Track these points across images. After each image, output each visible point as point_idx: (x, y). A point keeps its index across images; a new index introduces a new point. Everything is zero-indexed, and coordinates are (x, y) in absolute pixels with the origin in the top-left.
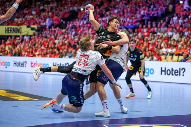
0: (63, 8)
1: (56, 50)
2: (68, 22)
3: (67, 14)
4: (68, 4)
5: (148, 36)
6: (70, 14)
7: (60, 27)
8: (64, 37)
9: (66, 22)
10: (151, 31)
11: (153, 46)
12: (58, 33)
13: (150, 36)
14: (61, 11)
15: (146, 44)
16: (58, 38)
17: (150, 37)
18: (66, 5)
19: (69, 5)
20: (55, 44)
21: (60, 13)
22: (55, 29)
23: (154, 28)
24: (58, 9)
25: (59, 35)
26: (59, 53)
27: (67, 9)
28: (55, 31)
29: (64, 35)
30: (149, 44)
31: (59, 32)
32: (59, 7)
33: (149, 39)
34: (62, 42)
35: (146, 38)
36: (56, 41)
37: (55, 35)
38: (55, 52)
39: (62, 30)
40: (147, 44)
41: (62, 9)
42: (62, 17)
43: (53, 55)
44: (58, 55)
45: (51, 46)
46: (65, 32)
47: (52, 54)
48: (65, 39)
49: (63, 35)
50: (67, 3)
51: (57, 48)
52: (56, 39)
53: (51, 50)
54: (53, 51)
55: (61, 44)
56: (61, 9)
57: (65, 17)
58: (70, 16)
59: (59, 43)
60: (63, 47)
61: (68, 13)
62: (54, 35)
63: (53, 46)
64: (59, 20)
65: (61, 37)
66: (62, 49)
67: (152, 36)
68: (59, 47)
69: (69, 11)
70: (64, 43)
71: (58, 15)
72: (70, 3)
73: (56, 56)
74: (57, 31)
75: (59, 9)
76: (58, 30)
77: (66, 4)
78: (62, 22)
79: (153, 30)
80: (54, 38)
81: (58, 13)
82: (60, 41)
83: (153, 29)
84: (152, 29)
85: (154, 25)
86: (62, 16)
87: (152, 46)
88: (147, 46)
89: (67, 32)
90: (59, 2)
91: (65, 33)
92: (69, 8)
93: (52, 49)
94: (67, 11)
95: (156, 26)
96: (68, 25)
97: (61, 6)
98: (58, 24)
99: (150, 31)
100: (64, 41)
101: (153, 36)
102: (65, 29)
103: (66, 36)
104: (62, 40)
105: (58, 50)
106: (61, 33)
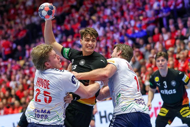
0: (12, 23)
1: (13, 100)
2: (27, 47)
3: (22, 33)
4: (22, 14)
5: (174, 45)
6: (28, 30)
7: (13, 58)
8: (25, 75)
9: (23, 46)
10: (178, 36)
11: (185, 62)
12: (12, 68)
13: (177, 45)
14: (11, 28)
15: (172, 60)
16: (13, 77)
17: (178, 47)
18: (17, 17)
19: (23, 16)
20: (9, 89)
21: (9, 32)
22: (6, 63)
23: (181, 30)
24: (5, 26)
25: (14, 72)
26: (21, 104)
27: (21, 23)
28: (6, 67)
29: (24, 69)
30: (177, 59)
31: (13, 66)
32: (6, 22)
33: (176, 51)
34: (23, 84)
35: (171, 49)
36: (12, 84)
37: (8, 73)
38: (13, 104)
39: (18, 63)
40: (174, 60)
41: (11, 25)
42: (15, 39)
43: (10, 110)
44: (18, 108)
45: (4, 93)
46: (24, 65)
47: (8, 107)
48: (27, 77)
49: (22, 72)
50: (19, 12)
51: (14, 96)
52: (10, 79)
53: (4, 101)
54: (9, 102)
55: (21, 87)
56: (9, 25)
57: (20, 37)
58: (28, 35)
59: (17, 86)
60: (25, 93)
61: (24, 29)
62: (5, 73)
63: (7, 93)
64: (11, 45)
65: (19, 75)
66: (23, 96)
67: (180, 45)
68: (19, 94)
69: (24, 26)
70: (26, 84)
71: (7, 36)
72: (23, 12)
73: (15, 111)
74: (9, 65)
75: (7, 25)
76: (12, 64)
77: (17, 14)
78: (16, 49)
79: (181, 33)
80: (6, 80)
81: (6, 33)
82: (19, 82)
83: (179, 31)
84: (178, 33)
85: (180, 25)
86: (14, 37)
87: (183, 62)
88: (175, 64)
89: (27, 63)
90: (5, 14)
91: (24, 67)
92: (23, 22)
93: (7, 98)
94: (20, 26)
95: (185, 26)
96: (27, 52)
97: (9, 20)
98: (9, 52)
99: (175, 37)
100: (24, 81)
101: (182, 44)
102: (22, 59)
103: (27, 72)
104: (21, 80)
105: (18, 98)
106: (17, 67)
